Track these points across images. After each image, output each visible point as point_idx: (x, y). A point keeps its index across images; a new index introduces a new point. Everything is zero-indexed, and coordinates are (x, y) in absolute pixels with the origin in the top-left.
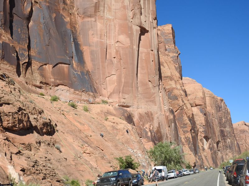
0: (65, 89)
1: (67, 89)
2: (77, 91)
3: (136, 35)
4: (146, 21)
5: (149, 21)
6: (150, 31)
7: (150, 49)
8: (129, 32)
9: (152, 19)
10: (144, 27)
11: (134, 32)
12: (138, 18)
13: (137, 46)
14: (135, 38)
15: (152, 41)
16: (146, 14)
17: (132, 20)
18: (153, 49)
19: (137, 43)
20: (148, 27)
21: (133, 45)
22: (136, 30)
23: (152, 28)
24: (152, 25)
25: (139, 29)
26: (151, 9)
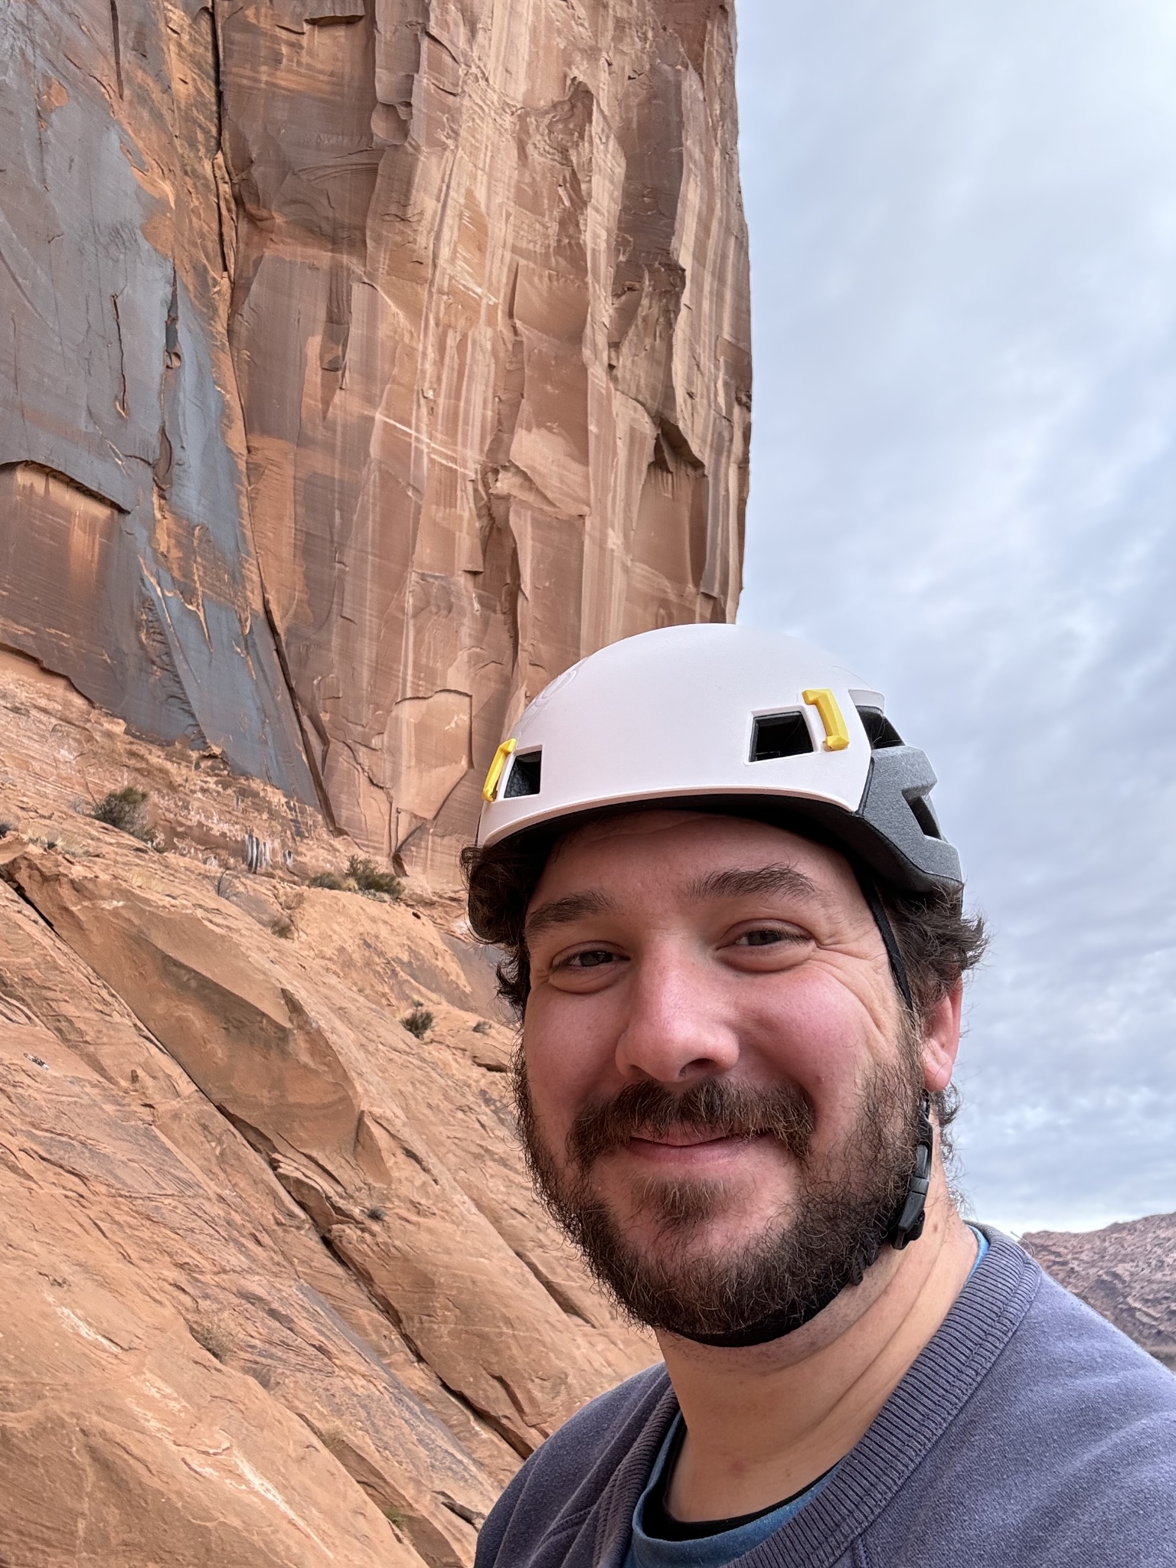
0: (43, 702)
1: (67, 704)
2: (156, 750)
3: (630, 466)
4: (698, 399)
5: (712, 402)
6: (708, 470)
7: (697, 584)
8: (592, 428)
9: (727, 394)
10: (681, 425)
11: (619, 442)
12: (651, 358)
13: (626, 536)
14: (618, 477)
15: (714, 539)
16: (699, 350)
17: (613, 355)
18: (715, 593)
19: (627, 518)
20: (704, 441)
21: (605, 523)
22: (633, 433)
23: (725, 454)
24: (726, 435)
25: (648, 429)
26: (726, 335)
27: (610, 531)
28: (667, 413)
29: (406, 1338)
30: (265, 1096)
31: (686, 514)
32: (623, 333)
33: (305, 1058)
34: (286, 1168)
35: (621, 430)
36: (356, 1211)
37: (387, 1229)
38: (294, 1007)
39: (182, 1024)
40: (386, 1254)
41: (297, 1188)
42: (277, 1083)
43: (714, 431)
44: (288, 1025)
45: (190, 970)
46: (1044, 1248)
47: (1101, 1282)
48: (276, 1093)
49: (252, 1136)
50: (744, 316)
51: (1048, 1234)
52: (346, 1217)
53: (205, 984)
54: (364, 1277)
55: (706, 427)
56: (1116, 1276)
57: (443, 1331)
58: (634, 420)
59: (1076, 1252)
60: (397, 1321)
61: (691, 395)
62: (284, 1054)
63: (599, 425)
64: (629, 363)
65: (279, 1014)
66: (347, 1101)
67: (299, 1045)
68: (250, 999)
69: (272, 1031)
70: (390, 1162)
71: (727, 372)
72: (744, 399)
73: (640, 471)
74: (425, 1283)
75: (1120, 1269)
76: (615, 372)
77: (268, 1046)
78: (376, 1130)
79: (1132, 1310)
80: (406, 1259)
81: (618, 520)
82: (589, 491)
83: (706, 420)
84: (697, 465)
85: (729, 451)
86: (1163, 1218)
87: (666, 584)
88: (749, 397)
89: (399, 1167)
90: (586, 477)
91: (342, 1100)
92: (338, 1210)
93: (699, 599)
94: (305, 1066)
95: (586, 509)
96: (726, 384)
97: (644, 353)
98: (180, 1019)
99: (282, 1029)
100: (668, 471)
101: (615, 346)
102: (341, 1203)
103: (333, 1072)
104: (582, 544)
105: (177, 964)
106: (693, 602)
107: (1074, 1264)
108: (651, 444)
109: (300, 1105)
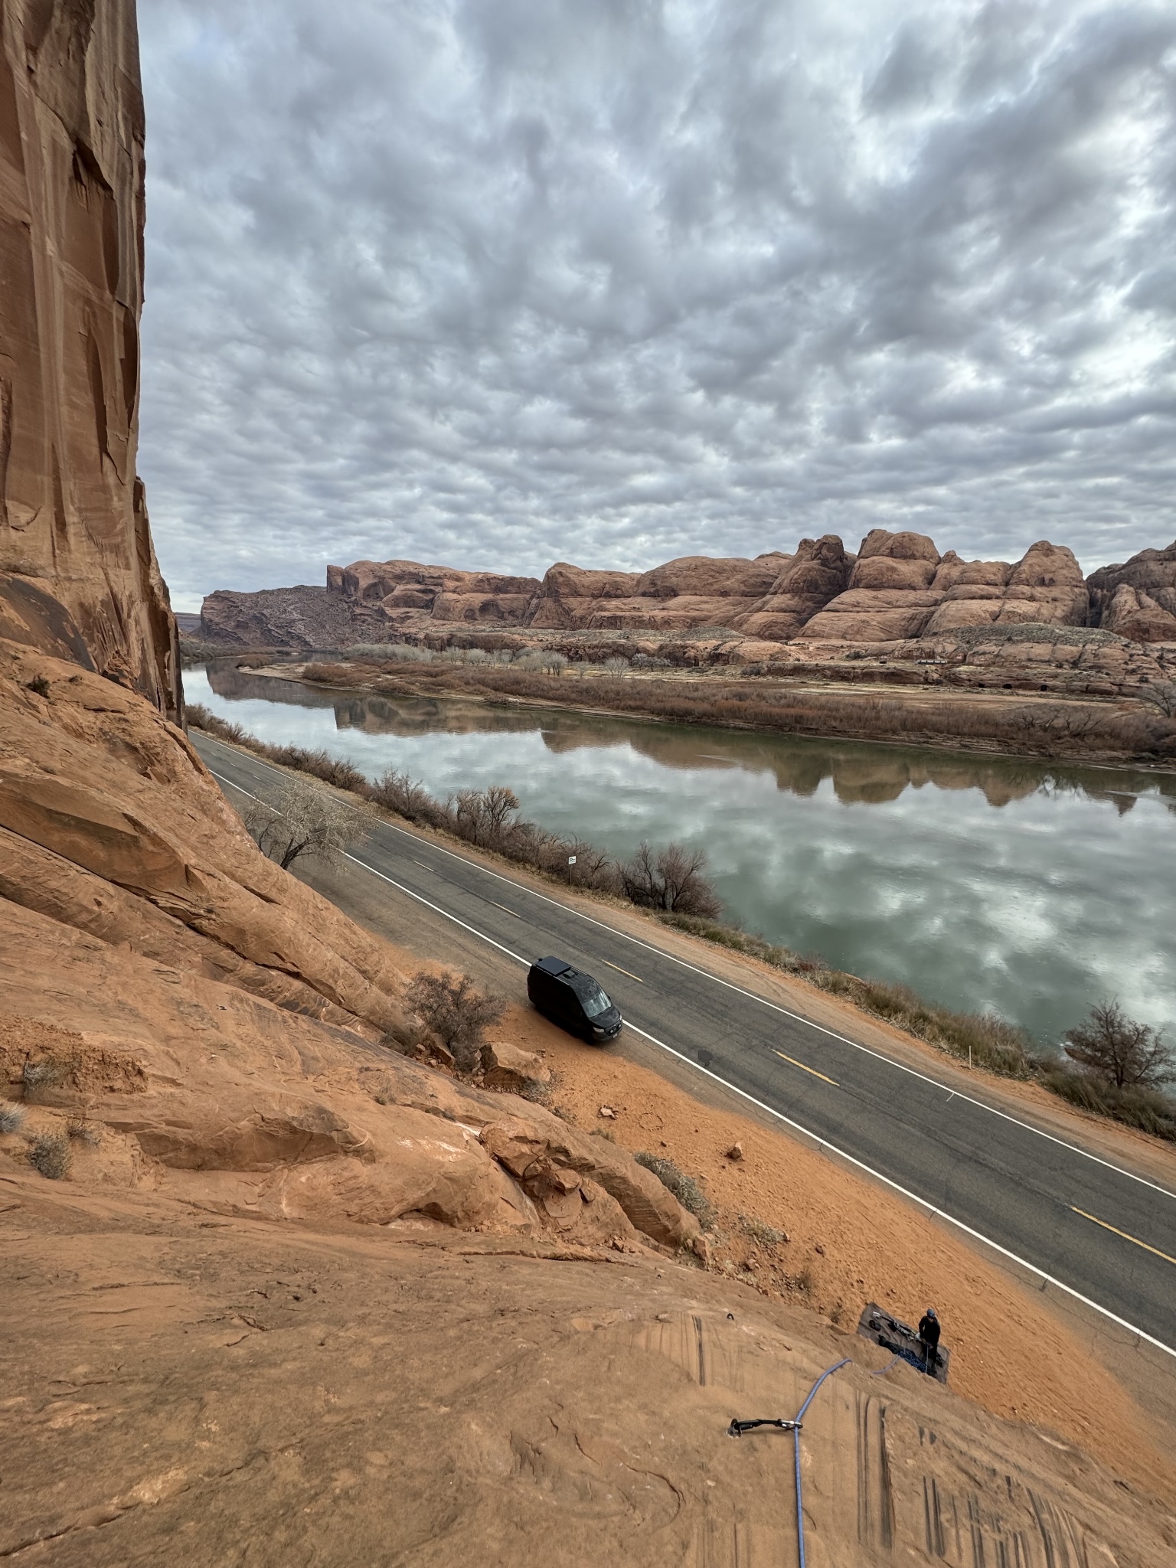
3: (55, 176)
4: (105, 127)
5: (116, 133)
6: (116, 195)
7: (113, 293)
8: (23, 135)
9: (126, 130)
10: (94, 152)
11: (44, 151)
12: (66, 72)
13: (59, 243)
14: (47, 187)
15: (124, 259)
16: (103, 76)
17: (31, 57)
18: (127, 304)
19: (58, 226)
20: (111, 167)
21: (43, 231)
22: (54, 144)
23: (128, 185)
24: (128, 166)
25: (66, 144)
26: (121, 66)
27: (47, 239)
28: (83, 136)
29: (239, 954)
30: (135, 870)
31: (99, 227)
32: (40, 41)
33: (151, 848)
34: (162, 903)
35: (45, 140)
36: (202, 912)
37: (218, 915)
38: (135, 823)
39: (74, 845)
40: (222, 926)
41: (173, 912)
42: (139, 863)
43: (118, 162)
44: (136, 834)
45: (68, 815)
46: (226, 599)
47: (255, 617)
48: (140, 867)
49: (135, 890)
50: (133, 49)
51: (229, 592)
52: (199, 916)
53: (79, 821)
54: (215, 938)
55: (112, 155)
56: (263, 614)
57: (253, 946)
58: (54, 131)
59: (243, 602)
60: (233, 948)
61: (100, 123)
62: (139, 848)
63: (28, 135)
64: (46, 72)
65: (128, 829)
66: (178, 862)
67: (145, 841)
68: (111, 825)
69: (129, 839)
70: (204, 882)
71: (124, 106)
72: (139, 137)
73: (63, 183)
74: (241, 932)
75: (265, 612)
76: (34, 77)
77: (129, 846)
78: (196, 872)
79: (270, 630)
80: (231, 926)
81: (52, 230)
82: (28, 199)
83: (112, 148)
84: (106, 187)
85: (131, 184)
86: (287, 590)
87: (89, 286)
88: (143, 137)
89: (208, 883)
90: (25, 185)
91: (175, 863)
92: (194, 914)
93: (115, 306)
94: (152, 852)
95: (27, 218)
96: (125, 118)
97: (58, 68)
98: (71, 842)
99: (135, 837)
100: (82, 183)
101: (33, 49)
102: (193, 910)
103: (167, 851)
104: (30, 252)
105: (57, 813)
106: (111, 307)
107: (242, 608)
108: (69, 158)
109: (155, 870)
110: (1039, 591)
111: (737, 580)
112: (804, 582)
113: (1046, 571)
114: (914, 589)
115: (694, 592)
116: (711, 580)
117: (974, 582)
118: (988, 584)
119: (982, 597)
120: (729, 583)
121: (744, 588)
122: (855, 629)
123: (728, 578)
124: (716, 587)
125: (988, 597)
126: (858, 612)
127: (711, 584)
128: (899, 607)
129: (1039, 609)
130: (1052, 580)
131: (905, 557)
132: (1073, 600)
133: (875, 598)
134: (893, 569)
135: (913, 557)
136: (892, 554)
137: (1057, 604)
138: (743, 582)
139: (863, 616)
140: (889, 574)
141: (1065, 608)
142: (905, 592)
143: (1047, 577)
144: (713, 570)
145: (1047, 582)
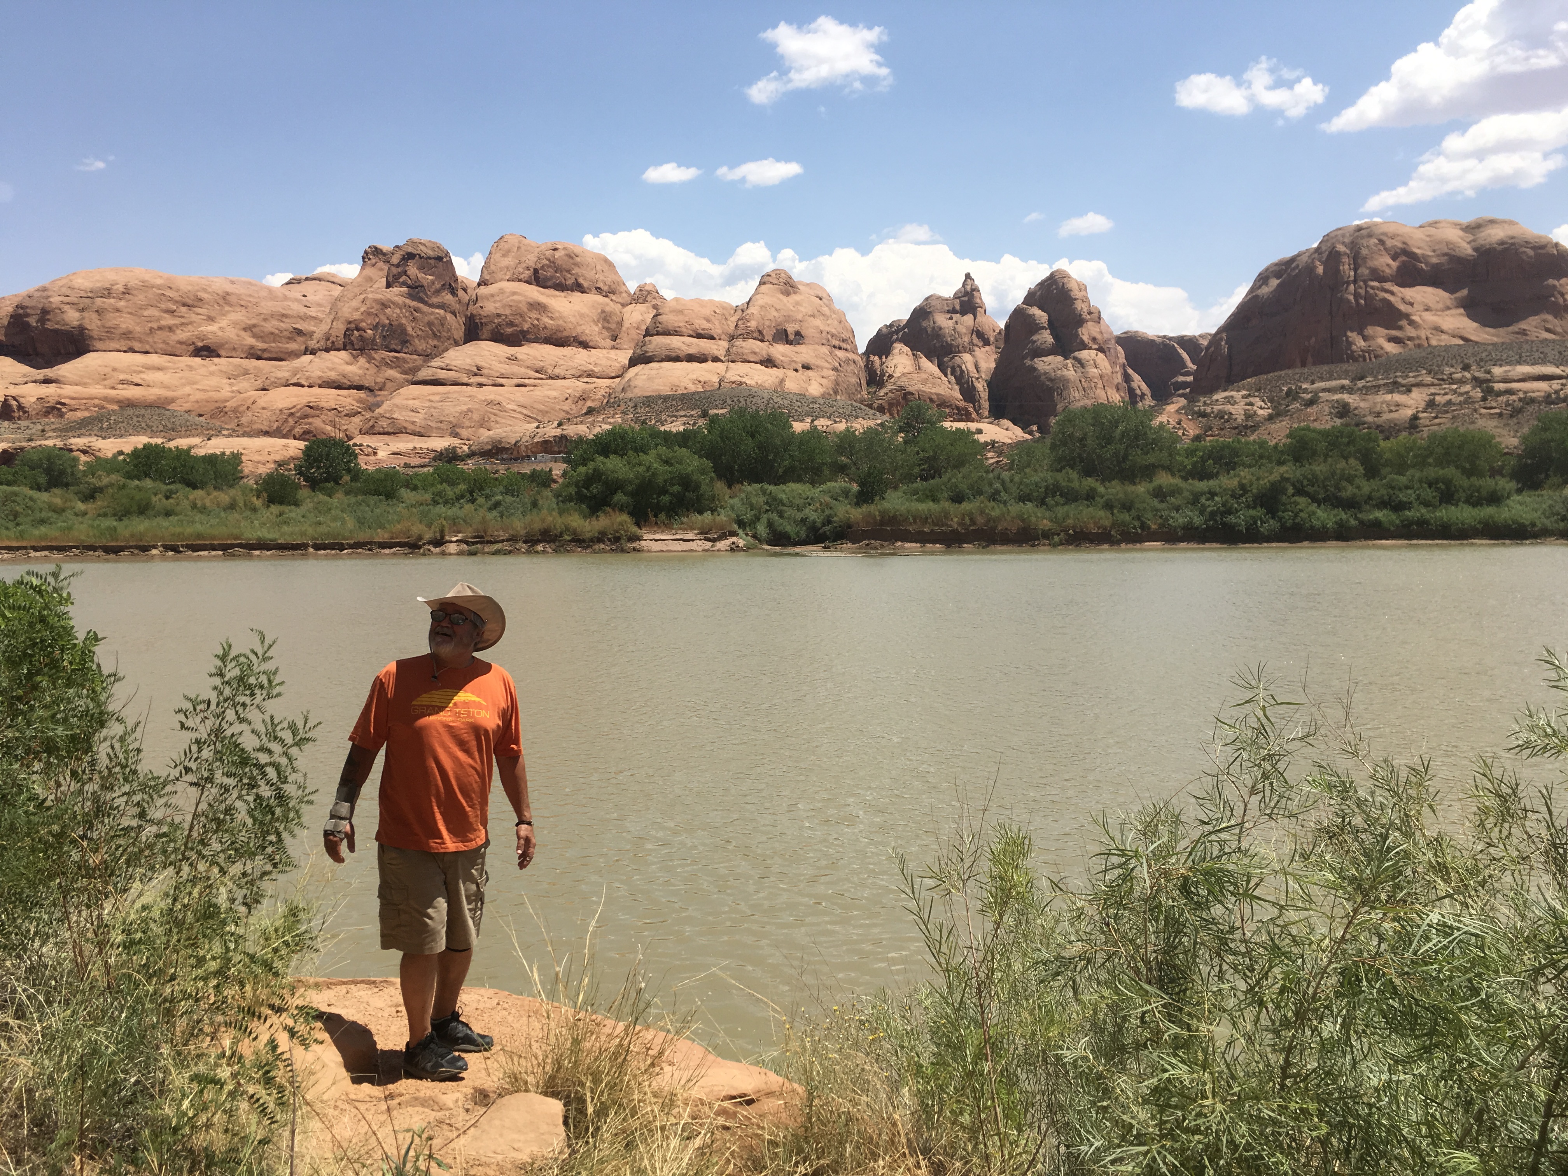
110: (780, 351)
111: (235, 324)
112: (375, 327)
113: (788, 319)
114: (585, 345)
115: (123, 344)
116: (168, 320)
117: (676, 333)
118: (699, 336)
119: (690, 358)
120: (213, 328)
121: (251, 341)
122: (476, 417)
123: (211, 319)
124: (182, 335)
125: (701, 359)
126: (481, 385)
127: (170, 329)
128: (557, 377)
129: (782, 381)
130: (798, 334)
131: (561, 287)
132: (835, 369)
133: (513, 359)
134: (539, 307)
135: (579, 288)
136: (537, 278)
137: (810, 373)
138: (248, 328)
139: (490, 393)
140: (534, 315)
141: (824, 382)
142: (567, 351)
143: (791, 329)
144: (171, 299)
145: (791, 337)
